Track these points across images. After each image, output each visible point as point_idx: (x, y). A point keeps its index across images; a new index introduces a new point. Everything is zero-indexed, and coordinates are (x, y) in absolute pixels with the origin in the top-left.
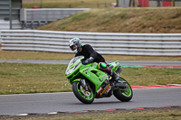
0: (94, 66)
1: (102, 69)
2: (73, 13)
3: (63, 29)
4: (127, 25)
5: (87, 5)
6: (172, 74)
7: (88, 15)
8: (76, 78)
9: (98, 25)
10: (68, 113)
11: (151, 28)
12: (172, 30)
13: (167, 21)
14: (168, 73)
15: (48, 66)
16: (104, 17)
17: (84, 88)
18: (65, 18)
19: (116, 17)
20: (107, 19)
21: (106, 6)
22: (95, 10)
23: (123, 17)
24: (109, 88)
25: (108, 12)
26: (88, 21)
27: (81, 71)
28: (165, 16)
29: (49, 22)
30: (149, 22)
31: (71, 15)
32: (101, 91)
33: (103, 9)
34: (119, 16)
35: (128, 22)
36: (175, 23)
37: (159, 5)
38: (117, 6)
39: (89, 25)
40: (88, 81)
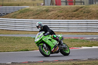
0: (50, 37)
1: (54, 38)
2: (20, 9)
3: (15, 18)
4: (49, 16)
5: (28, 5)
6: (74, 41)
7: (28, 10)
8: (40, 43)
9: (33, 15)
10: (17, 63)
11: (62, 17)
12: (74, 18)
13: (71, 13)
14: (71, 41)
15: (6, 37)
16: (37, 11)
17: (45, 49)
18: (16, 12)
19: (43, 11)
20: (38, 12)
21: (38, 5)
22: (32, 7)
23: (47, 11)
24: (58, 48)
25: (39, 8)
26: (28, 13)
27: (43, 40)
28: (70, 10)
29: (7, 14)
30: (61, 14)
31: (19, 10)
32: (54, 50)
33: (36, 7)
34: (45, 10)
35: (50, 14)
36: (75, 14)
37: (66, 5)
38: (44, 5)
39: (28, 15)
40: (47, 45)
